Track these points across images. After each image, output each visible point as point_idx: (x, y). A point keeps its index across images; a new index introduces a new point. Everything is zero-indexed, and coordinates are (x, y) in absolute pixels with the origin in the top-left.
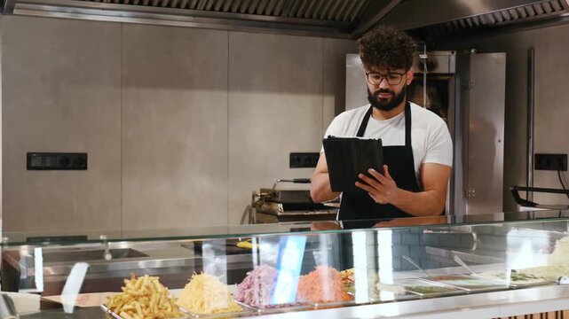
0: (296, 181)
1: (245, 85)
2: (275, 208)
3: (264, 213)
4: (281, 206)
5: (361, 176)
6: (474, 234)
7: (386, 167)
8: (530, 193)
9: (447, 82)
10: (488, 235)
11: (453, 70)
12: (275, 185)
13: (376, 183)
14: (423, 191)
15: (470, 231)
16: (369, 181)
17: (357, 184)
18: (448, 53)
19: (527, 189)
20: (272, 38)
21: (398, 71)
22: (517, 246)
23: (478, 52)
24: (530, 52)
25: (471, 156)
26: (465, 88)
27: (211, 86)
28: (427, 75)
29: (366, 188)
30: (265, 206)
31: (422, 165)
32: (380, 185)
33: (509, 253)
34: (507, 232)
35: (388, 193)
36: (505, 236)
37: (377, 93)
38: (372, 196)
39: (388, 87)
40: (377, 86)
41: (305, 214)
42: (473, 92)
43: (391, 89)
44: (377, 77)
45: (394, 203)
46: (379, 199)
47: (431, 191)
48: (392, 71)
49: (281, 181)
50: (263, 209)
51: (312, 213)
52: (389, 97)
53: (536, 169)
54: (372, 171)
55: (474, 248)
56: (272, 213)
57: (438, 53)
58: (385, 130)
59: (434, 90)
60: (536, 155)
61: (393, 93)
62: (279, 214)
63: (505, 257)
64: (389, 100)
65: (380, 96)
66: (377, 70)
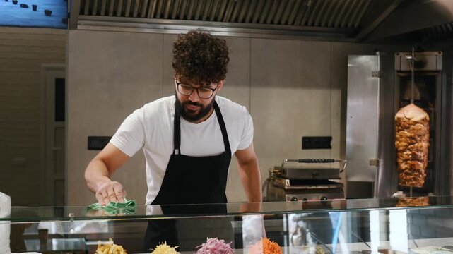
0: (301, 161)
2: (283, 182)
3: (276, 186)
4: (288, 181)
9: (434, 78)
11: (440, 67)
12: (283, 164)
18: (436, 53)
28: (415, 72)
30: (277, 180)
41: (309, 188)
49: (288, 161)
50: (275, 183)
51: (314, 187)
56: (282, 187)
59: (423, 85)
62: (286, 188)
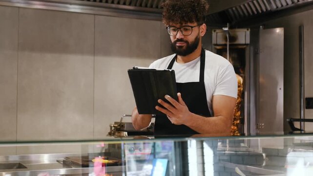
1: (107, 53)
2: (122, 134)
4: (126, 133)
5: (159, 101)
6: (264, 155)
7: (179, 94)
8: (302, 123)
9: (244, 50)
10: (275, 156)
11: (248, 42)
12: (122, 119)
13: (171, 107)
14: (213, 115)
15: (261, 152)
16: (166, 105)
17: (157, 108)
18: (245, 30)
19: (300, 120)
20: (126, 21)
21: (189, 24)
22: (294, 163)
23: (264, 28)
24: (301, 28)
25: (261, 100)
26: (256, 54)
27: (81, 52)
28: (230, 45)
29: (163, 111)
31: (213, 96)
32: (174, 109)
33: (289, 168)
34: (287, 154)
35: (181, 116)
36: (286, 157)
37: (175, 42)
38: (169, 118)
39: (183, 37)
40: (175, 37)
42: (261, 56)
43: (185, 39)
44: (174, 30)
45: (188, 124)
46: (173, 120)
47: (220, 117)
48: (184, 25)
49: (126, 116)
52: (184, 45)
53: (306, 108)
54: (167, 97)
55: (264, 164)
57: (237, 30)
58: (184, 71)
59: (235, 55)
60: (306, 99)
61: (187, 42)
63: (285, 170)
64: (184, 48)
65: (177, 45)
66: (174, 25)
